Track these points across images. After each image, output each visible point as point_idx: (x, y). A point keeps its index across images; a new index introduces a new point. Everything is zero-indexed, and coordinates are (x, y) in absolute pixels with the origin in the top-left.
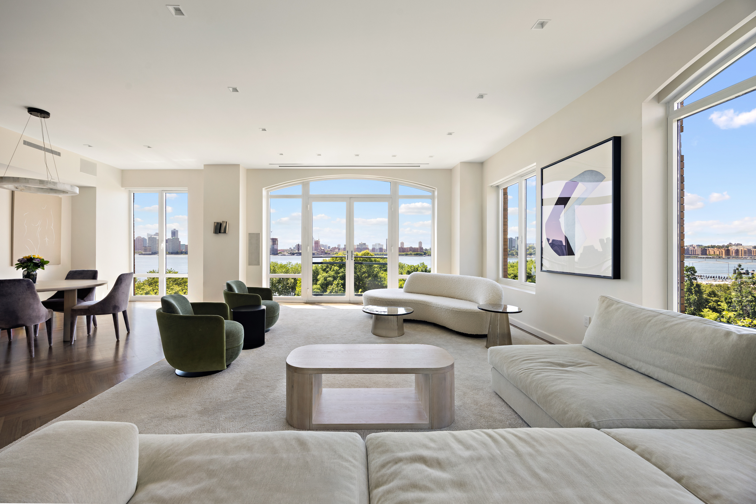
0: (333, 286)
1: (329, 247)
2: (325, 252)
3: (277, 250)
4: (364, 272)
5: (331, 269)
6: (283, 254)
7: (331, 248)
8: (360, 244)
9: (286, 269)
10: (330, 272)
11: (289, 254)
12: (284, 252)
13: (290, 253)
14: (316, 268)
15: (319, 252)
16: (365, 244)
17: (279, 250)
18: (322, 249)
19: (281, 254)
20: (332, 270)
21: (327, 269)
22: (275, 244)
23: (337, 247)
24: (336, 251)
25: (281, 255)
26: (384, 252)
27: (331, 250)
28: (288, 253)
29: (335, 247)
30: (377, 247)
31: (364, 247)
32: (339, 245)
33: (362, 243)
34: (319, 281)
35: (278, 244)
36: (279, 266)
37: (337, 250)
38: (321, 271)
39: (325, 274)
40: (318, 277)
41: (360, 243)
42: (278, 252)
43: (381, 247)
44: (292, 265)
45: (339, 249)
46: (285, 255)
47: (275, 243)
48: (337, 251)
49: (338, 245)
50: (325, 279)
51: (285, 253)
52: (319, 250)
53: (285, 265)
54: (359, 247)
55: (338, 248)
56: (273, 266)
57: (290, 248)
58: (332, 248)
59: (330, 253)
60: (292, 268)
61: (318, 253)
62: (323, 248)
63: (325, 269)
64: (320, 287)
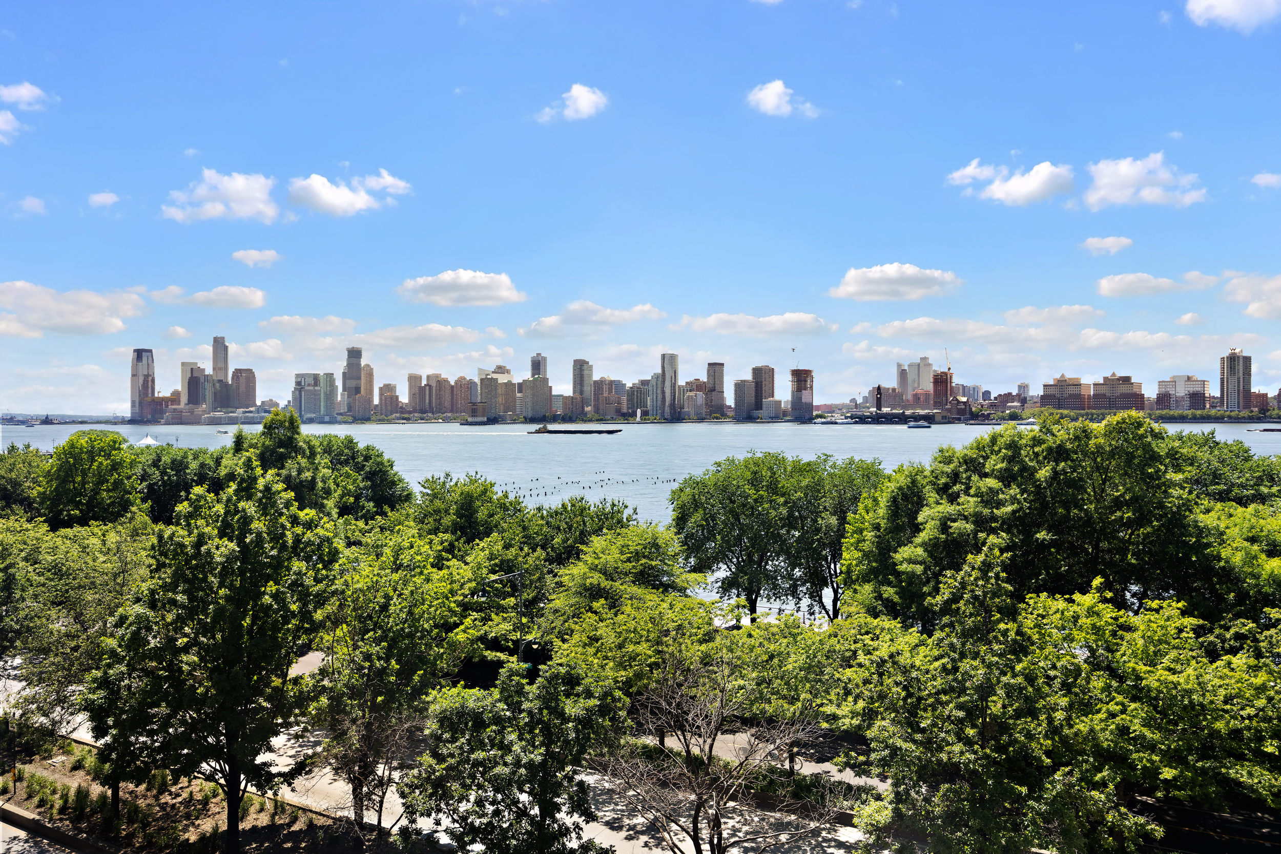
0: (962, 573)
1: (987, 394)
2: (971, 413)
3: (810, 407)
4: (1118, 504)
5: (968, 488)
6: (829, 419)
7: (992, 398)
8: (1105, 379)
9: (813, 478)
10: (963, 498)
11: (849, 420)
12: (833, 412)
13: (852, 417)
14: (914, 482)
15: (949, 410)
16: (1127, 380)
17: (818, 408)
18: (959, 402)
19: (823, 420)
20: (972, 491)
21: (956, 488)
22: (806, 389)
23: (1014, 394)
24: (1011, 407)
25: (823, 423)
26: (1212, 406)
27: (992, 406)
28: (846, 418)
29: (1010, 394)
30: (1181, 391)
31: (1123, 389)
32: (1023, 387)
33: (1114, 374)
34: (922, 535)
35: (811, 387)
36: (789, 469)
37: (1015, 404)
38: (931, 496)
39: (946, 508)
40: (920, 519)
41: (1109, 375)
42: (815, 413)
43: (1198, 389)
44: (834, 466)
45: (1024, 401)
46: (836, 423)
47: (805, 385)
48: (1016, 407)
49: (1020, 387)
50: (944, 527)
51: (837, 417)
52: (949, 406)
53: (809, 464)
54: (1103, 390)
55: (1018, 395)
56: (771, 469)
57: (853, 400)
58: (996, 399)
59: (989, 414)
60: (831, 476)
61: (945, 414)
62: (964, 399)
63: (946, 487)
64: (925, 555)
